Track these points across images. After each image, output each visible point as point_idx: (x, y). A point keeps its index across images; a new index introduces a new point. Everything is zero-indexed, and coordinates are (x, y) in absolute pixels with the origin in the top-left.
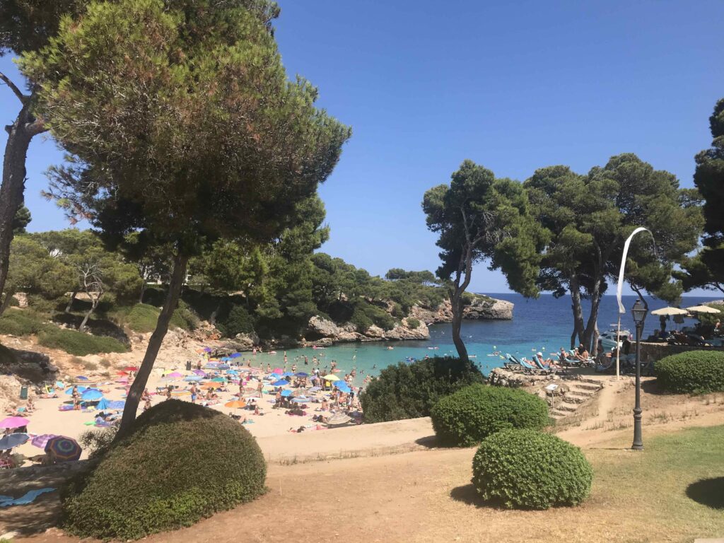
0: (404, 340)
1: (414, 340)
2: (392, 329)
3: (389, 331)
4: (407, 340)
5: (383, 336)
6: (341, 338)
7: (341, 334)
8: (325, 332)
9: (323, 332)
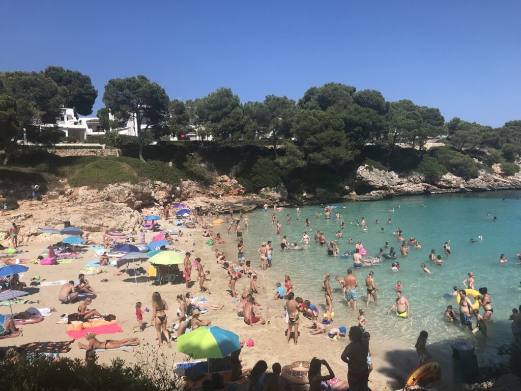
0: (493, 190)
1: (510, 189)
2: (477, 177)
3: (471, 180)
4: (498, 190)
5: (462, 186)
6: (403, 191)
7: (403, 186)
8: (376, 184)
9: (373, 184)
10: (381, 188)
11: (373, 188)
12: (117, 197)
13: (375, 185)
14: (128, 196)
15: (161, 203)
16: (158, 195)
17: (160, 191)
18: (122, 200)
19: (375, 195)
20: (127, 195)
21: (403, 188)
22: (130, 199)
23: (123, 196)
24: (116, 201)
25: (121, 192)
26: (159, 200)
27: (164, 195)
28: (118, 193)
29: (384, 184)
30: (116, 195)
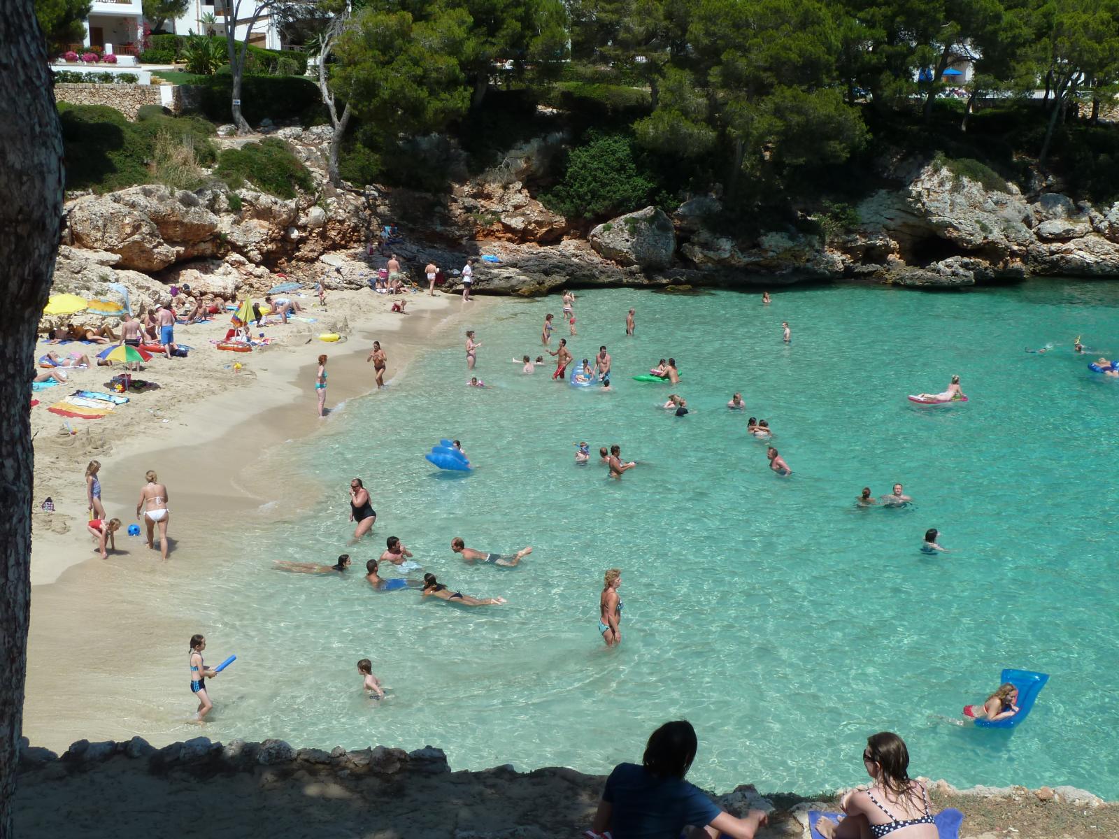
6: (1068, 262)
7: (1071, 245)
8: (963, 234)
9: (955, 234)
10: (978, 251)
11: (951, 247)
12: (99, 235)
13: (963, 240)
14: (132, 234)
15: (255, 254)
16: (247, 231)
17: (255, 221)
18: (114, 242)
19: (949, 270)
20: (128, 230)
21: (1070, 251)
22: (135, 242)
23: (118, 231)
24: (95, 245)
25: (110, 219)
26: (245, 246)
27: (264, 231)
28: (100, 223)
29: (991, 238)
30: (96, 228)
